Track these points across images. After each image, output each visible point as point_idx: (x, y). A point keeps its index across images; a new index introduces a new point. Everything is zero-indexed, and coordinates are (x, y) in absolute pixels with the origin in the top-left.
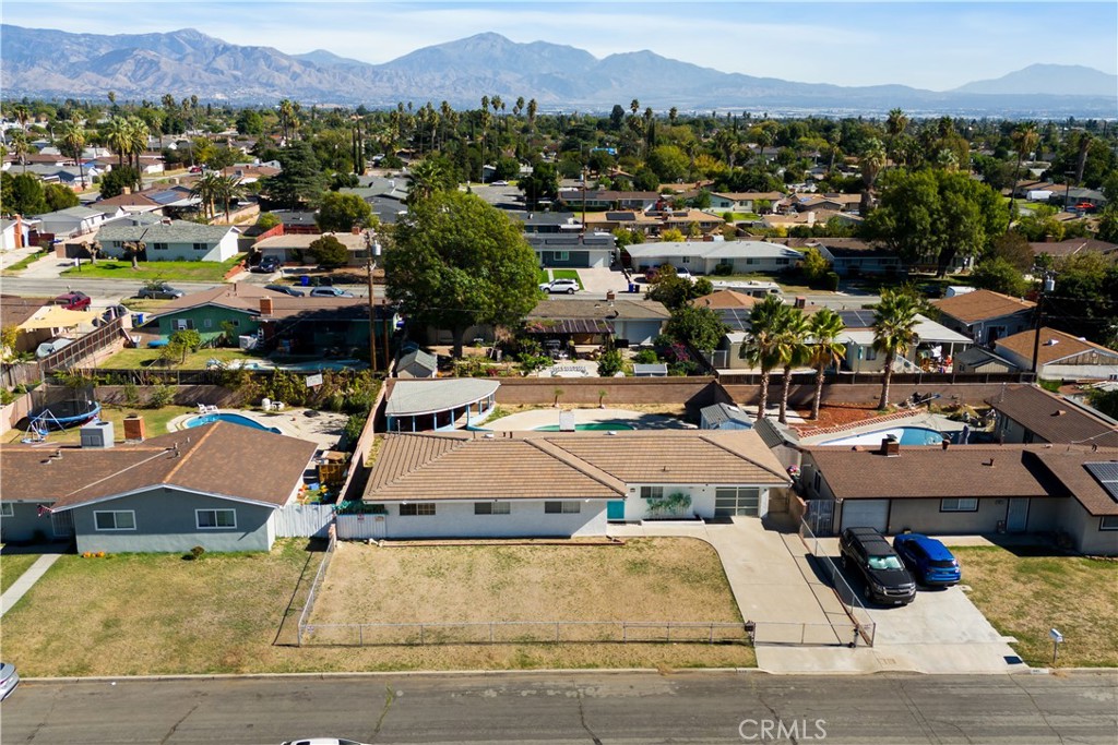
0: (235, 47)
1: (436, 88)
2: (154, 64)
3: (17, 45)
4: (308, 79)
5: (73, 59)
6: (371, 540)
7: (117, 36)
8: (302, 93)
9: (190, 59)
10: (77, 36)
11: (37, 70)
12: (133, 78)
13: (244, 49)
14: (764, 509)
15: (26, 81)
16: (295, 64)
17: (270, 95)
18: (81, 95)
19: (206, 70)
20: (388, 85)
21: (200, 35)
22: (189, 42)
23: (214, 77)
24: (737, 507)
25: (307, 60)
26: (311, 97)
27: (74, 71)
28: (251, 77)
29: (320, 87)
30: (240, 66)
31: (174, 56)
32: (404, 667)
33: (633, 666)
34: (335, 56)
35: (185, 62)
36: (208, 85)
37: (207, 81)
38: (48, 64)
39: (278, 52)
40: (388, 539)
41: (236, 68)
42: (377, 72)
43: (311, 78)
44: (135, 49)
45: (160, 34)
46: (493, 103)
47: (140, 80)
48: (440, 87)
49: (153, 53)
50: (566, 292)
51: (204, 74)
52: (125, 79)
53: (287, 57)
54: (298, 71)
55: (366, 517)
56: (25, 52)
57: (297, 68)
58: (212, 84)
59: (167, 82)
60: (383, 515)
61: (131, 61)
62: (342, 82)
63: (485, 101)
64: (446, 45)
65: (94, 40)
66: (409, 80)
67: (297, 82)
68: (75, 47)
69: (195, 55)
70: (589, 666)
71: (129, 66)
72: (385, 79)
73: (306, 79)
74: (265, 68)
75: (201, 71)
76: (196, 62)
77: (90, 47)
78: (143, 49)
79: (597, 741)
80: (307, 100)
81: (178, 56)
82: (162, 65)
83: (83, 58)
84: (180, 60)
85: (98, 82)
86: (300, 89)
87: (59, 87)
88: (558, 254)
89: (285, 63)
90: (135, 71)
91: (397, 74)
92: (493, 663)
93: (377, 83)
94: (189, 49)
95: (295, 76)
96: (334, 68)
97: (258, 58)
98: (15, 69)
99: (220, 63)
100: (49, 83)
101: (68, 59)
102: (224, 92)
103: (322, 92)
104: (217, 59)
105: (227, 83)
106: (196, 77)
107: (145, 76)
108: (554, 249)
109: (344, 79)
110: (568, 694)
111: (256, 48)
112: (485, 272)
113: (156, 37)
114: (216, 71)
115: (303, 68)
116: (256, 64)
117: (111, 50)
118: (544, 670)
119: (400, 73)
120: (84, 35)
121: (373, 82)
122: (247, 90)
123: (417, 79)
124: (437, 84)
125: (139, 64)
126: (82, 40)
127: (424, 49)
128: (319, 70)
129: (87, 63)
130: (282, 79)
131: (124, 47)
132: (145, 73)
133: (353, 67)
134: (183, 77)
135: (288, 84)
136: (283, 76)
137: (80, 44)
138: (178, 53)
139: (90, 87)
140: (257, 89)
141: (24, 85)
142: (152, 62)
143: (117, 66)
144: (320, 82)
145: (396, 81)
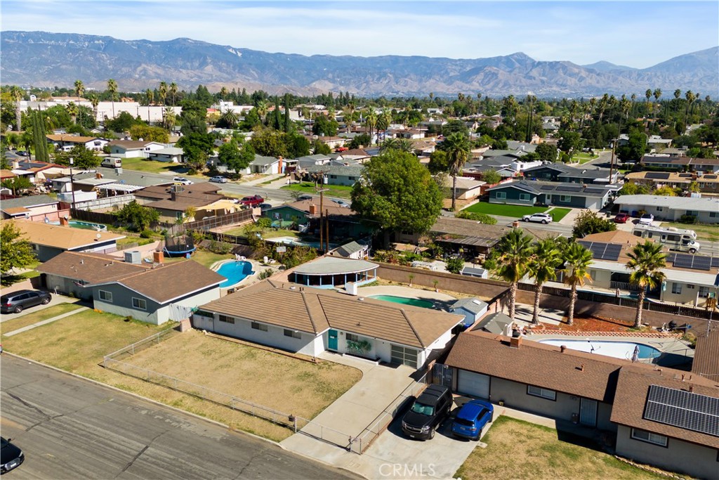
0: (545, 62)
1: (685, 84)
2: (495, 75)
3: (424, 67)
4: (590, 81)
5: (452, 74)
6: (204, 331)
7: (478, 59)
8: (584, 90)
9: (517, 70)
10: (456, 61)
11: (432, 81)
12: (482, 83)
13: (551, 63)
15: (425, 87)
16: (583, 71)
17: (562, 91)
18: (452, 94)
19: (525, 77)
20: (647, 82)
21: (525, 56)
22: (518, 61)
23: (529, 81)
24: (404, 359)
25: (592, 68)
26: (590, 93)
27: (450, 81)
28: (553, 81)
29: (597, 85)
30: (546, 74)
31: (508, 69)
32: (129, 389)
34: (611, 65)
35: (514, 72)
36: (524, 86)
37: (524, 84)
38: (437, 77)
39: (572, 64)
40: (213, 332)
41: (544, 75)
42: (640, 74)
43: (591, 81)
44: (486, 66)
45: (501, 57)
46: (654, 94)
47: (485, 85)
48: (688, 83)
49: (495, 68)
50: (540, 222)
51: (523, 80)
52: (477, 84)
53: (578, 67)
54: (584, 76)
55: (205, 318)
56: (428, 71)
57: (583, 74)
58: (527, 86)
59: (500, 86)
60: (212, 318)
61: (483, 74)
62: (613, 82)
63: (648, 93)
64: (700, 53)
65: (464, 62)
66: (665, 78)
67: (582, 83)
68: (454, 67)
69: (520, 68)
71: (481, 76)
72: (646, 78)
73: (589, 81)
74: (562, 75)
75: (521, 78)
76: (519, 73)
77: (462, 66)
78: (490, 66)
80: (587, 94)
81: (510, 69)
82: (499, 75)
83: (457, 73)
84: (510, 72)
85: (462, 87)
86: (584, 87)
87: (441, 90)
88: (563, 197)
89: (576, 70)
90: (483, 80)
91: (656, 75)
93: (639, 82)
94: (517, 65)
95: (581, 79)
96: (610, 73)
97: (559, 69)
98: (421, 81)
99: (535, 73)
100: (436, 88)
101: (449, 74)
102: (533, 91)
103: (598, 89)
104: (533, 70)
105: (536, 85)
106: (518, 82)
107: (489, 82)
108: (561, 193)
109: (615, 80)
111: (559, 62)
112: (394, 198)
113: (499, 59)
114: (531, 78)
115: (587, 73)
116: (557, 72)
117: (473, 67)
119: (659, 74)
120: (460, 60)
121: (637, 81)
122: (548, 89)
123: (671, 78)
124: (686, 81)
125: (486, 75)
126: (458, 63)
127: (680, 57)
128: (598, 75)
129: (458, 76)
130: (572, 81)
131: (481, 66)
132: (489, 80)
133: (623, 72)
134: (510, 82)
135: (576, 84)
136: (573, 79)
137: (456, 65)
138: (510, 67)
139: (457, 90)
140: (555, 88)
141: (424, 90)
142: (494, 74)
143: (474, 77)
144: (598, 82)
145: (654, 79)
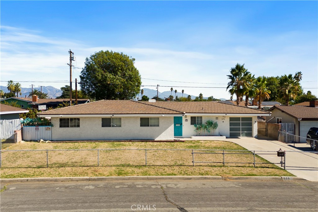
6: (42, 140)
14: (255, 132)
22: (49, 89)
24: (241, 132)
33: (202, 175)
40: (52, 141)
55: (40, 128)
60: (50, 127)
70: (169, 175)
79: (181, 209)
92: (97, 173)
110: (153, 187)
118: (135, 176)
